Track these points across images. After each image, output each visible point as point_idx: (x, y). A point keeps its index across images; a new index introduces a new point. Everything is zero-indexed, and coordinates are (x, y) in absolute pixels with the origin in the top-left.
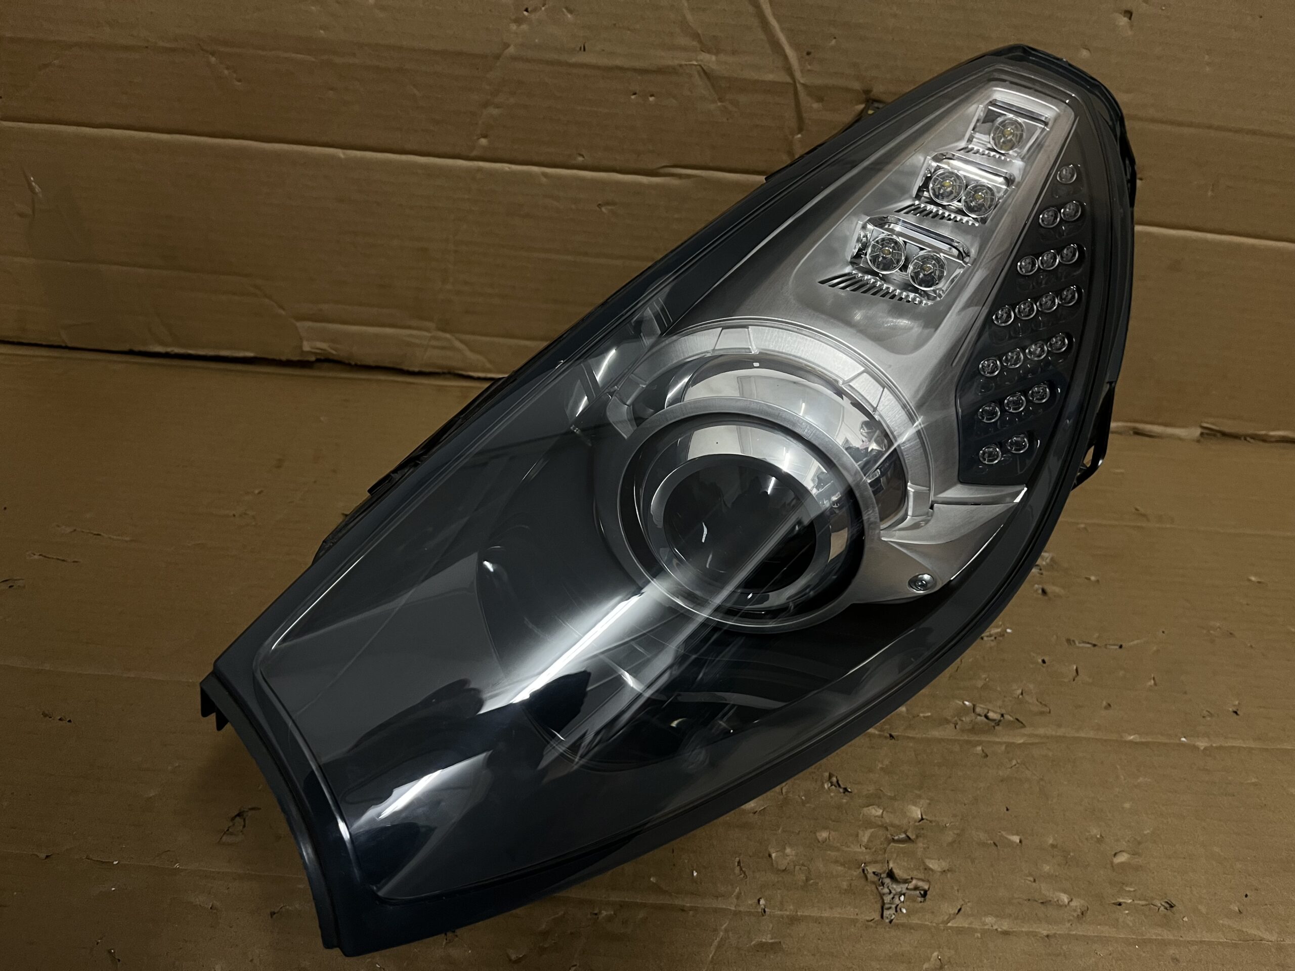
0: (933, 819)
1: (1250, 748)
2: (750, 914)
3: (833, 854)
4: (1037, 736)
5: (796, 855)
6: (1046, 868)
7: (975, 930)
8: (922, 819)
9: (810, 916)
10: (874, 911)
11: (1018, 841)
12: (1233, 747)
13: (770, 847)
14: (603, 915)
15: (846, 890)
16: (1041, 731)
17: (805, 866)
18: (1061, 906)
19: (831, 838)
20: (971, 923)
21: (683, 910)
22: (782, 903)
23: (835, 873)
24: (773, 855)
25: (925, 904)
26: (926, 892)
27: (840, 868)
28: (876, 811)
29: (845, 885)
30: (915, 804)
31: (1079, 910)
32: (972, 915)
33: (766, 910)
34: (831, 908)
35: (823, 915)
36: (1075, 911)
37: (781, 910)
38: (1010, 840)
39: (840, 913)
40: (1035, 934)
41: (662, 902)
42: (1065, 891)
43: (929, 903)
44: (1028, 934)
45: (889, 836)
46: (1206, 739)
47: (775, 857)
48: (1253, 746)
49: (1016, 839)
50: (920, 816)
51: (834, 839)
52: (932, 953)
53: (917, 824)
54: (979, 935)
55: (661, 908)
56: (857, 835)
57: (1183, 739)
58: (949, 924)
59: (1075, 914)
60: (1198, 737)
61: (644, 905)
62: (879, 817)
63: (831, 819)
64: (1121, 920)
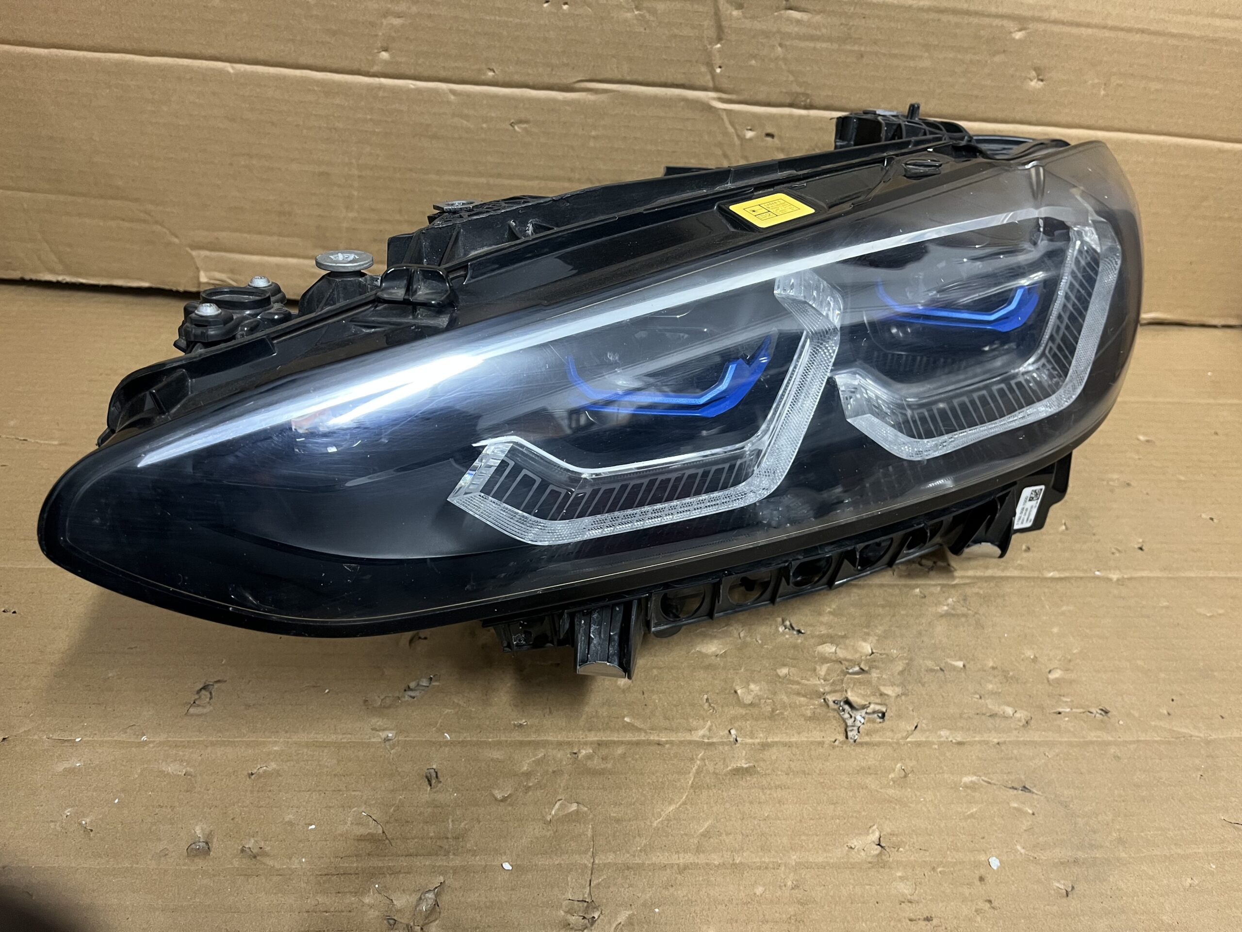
0: (883, 652)
1: (1158, 578)
2: (723, 744)
3: (794, 687)
4: (968, 577)
5: (761, 690)
6: (990, 687)
7: (934, 743)
8: (873, 653)
9: (780, 742)
10: (839, 733)
11: (961, 666)
12: (1142, 577)
13: (734, 684)
14: (582, 754)
15: (810, 717)
16: (971, 573)
17: (769, 699)
18: (1006, 717)
19: (791, 674)
20: (928, 737)
21: (659, 744)
22: (751, 732)
23: (798, 703)
24: (739, 692)
25: (884, 724)
26: (884, 714)
27: (802, 699)
28: (828, 649)
29: (809, 713)
30: (865, 640)
31: (1023, 721)
32: (929, 730)
33: (738, 739)
34: (799, 733)
35: (791, 740)
36: (1020, 720)
37: (751, 738)
38: (954, 665)
39: (807, 737)
40: (987, 743)
41: (638, 738)
42: (1009, 704)
43: (887, 723)
44: (979, 742)
45: (844, 668)
46: (1118, 572)
47: (741, 693)
48: (1159, 575)
49: (960, 664)
50: (870, 652)
51: (794, 675)
52: (896, 765)
53: (868, 657)
54: (936, 746)
55: (638, 743)
56: (815, 670)
57: (1097, 573)
58: (909, 740)
59: (1021, 724)
60: (1110, 570)
61: (622, 742)
62: (832, 653)
63: (789, 658)
64: (1063, 726)
